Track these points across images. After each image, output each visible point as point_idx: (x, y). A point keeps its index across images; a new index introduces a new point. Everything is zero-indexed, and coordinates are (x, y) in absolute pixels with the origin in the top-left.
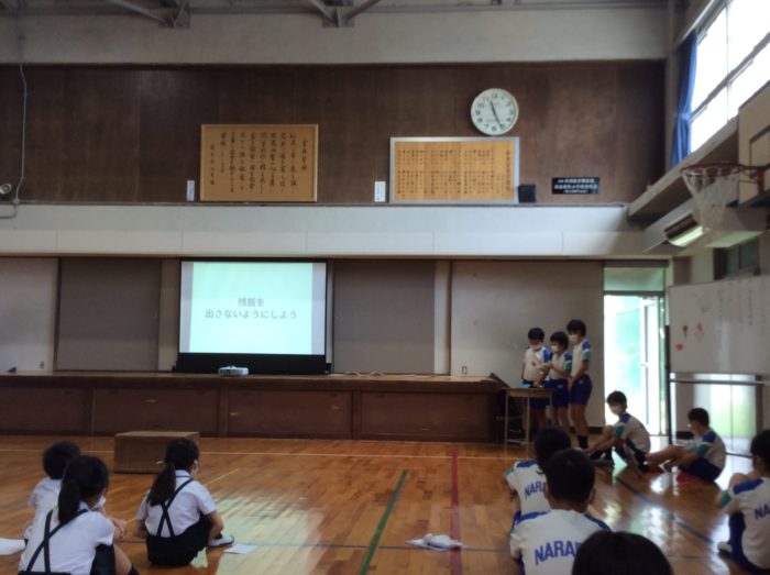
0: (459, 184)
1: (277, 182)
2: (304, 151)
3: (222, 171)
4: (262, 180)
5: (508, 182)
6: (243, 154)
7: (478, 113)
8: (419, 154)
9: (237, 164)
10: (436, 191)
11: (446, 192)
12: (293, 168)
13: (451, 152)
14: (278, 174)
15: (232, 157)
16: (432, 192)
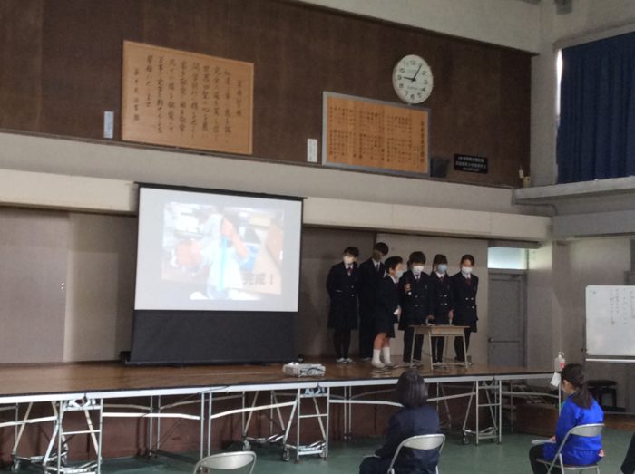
0: (383, 150)
1: (210, 127)
2: (240, 93)
3: (148, 104)
4: (194, 122)
5: (422, 154)
6: (172, 87)
7: (400, 78)
8: (349, 113)
9: (166, 98)
10: (364, 155)
11: (372, 158)
12: (227, 111)
13: (376, 115)
14: (211, 117)
15: (160, 89)
16: (361, 157)
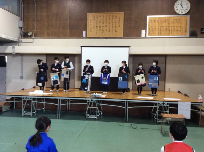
0: (170, 30)
1: (111, 31)
2: (119, 21)
3: (94, 28)
4: (106, 30)
5: (186, 30)
6: (100, 22)
7: (177, 7)
8: (157, 21)
9: (98, 26)
10: (162, 33)
11: (165, 33)
12: (116, 26)
13: (167, 20)
14: (111, 28)
15: (97, 23)
16: (161, 33)
